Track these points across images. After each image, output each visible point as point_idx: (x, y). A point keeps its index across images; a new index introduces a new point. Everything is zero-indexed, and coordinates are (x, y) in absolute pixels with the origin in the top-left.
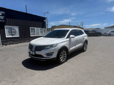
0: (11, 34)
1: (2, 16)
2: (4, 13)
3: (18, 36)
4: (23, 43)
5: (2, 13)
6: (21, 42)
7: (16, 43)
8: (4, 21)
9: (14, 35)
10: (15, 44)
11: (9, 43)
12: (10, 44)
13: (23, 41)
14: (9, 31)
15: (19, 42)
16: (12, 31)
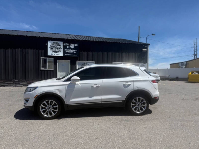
1: (74, 50)
2: (77, 45)
5: (74, 46)
8: (76, 55)
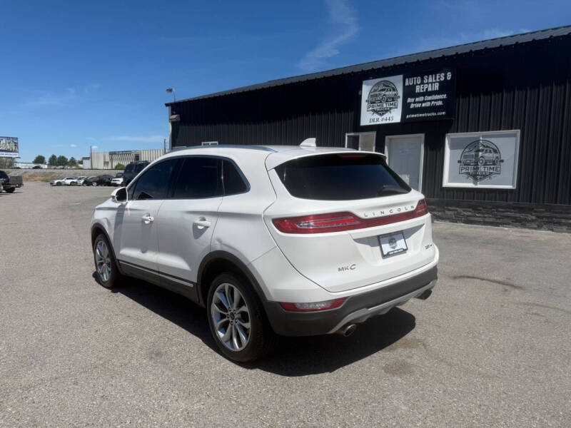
0: (471, 171)
2: (449, 76)
3: (510, 187)
4: (539, 227)
5: (440, 82)
6: (522, 223)
7: (487, 220)
9: (484, 176)
10: (485, 223)
11: (452, 213)
12: (455, 221)
13: (538, 217)
14: (465, 157)
15: (508, 217)
16: (477, 156)
